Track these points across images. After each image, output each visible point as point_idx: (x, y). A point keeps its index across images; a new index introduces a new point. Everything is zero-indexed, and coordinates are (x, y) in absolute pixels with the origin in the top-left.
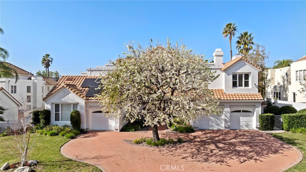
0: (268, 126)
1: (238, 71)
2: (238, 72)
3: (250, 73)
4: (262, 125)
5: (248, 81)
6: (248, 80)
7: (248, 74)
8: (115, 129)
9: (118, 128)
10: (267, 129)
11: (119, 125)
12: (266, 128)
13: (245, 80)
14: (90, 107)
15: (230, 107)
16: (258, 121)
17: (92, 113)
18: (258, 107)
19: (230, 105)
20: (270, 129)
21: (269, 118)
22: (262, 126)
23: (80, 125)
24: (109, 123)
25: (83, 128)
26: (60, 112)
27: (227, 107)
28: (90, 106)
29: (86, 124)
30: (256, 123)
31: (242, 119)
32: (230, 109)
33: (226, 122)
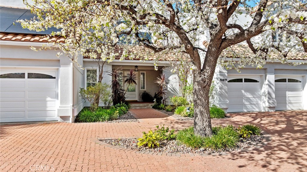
8: (61, 117)
9: (70, 114)
11: (73, 106)
15: (276, 71)
19: (275, 69)
24: (49, 104)
27: (271, 73)
31: (288, 94)
32: (275, 76)
33: (269, 98)
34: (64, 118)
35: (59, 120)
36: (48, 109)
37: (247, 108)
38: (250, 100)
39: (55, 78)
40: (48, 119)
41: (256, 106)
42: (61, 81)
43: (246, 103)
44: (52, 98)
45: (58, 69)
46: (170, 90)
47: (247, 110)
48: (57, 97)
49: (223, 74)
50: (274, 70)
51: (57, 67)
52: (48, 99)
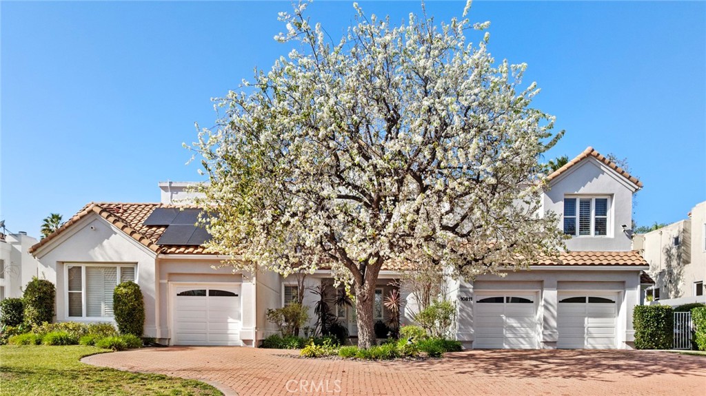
0: (659, 338)
1: (580, 189)
2: (580, 192)
3: (612, 195)
4: (644, 333)
5: (605, 219)
6: (606, 215)
7: (606, 199)
8: (244, 341)
9: (253, 337)
10: (656, 346)
11: (256, 328)
12: (653, 342)
13: (596, 215)
14: (172, 276)
15: (560, 285)
16: (632, 325)
17: (178, 295)
18: (632, 287)
19: (558, 282)
20: (663, 345)
21: (660, 315)
22: (642, 337)
23: (142, 324)
24: (230, 326)
25: (151, 336)
26: (83, 292)
27: (550, 287)
28: (170, 274)
29: (160, 325)
30: (625, 329)
31: (588, 322)
32: (558, 292)
33: (545, 328)
34: (247, 342)
35: (242, 344)
36: (229, 332)
37: (509, 343)
38: (516, 330)
39: (237, 295)
40: (230, 343)
41: (526, 341)
42: (243, 299)
43: (509, 335)
44: (234, 318)
45: (240, 285)
46: (408, 317)
47: (510, 346)
48: (239, 318)
49: (466, 289)
50: (556, 283)
51: (239, 283)
52: (230, 320)
